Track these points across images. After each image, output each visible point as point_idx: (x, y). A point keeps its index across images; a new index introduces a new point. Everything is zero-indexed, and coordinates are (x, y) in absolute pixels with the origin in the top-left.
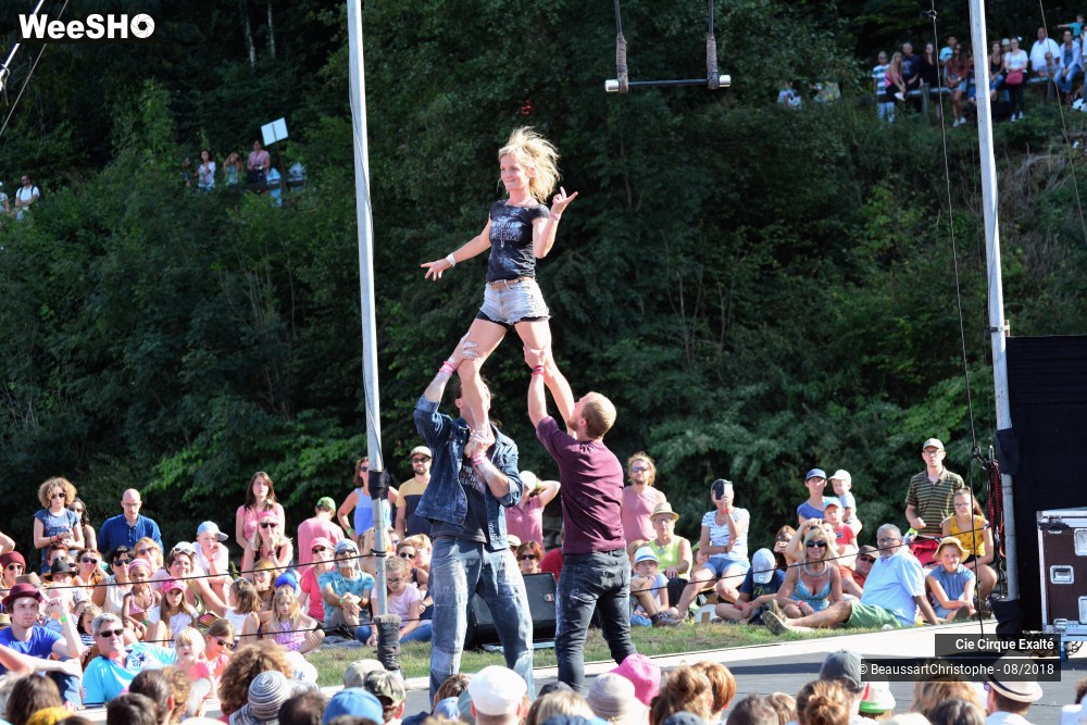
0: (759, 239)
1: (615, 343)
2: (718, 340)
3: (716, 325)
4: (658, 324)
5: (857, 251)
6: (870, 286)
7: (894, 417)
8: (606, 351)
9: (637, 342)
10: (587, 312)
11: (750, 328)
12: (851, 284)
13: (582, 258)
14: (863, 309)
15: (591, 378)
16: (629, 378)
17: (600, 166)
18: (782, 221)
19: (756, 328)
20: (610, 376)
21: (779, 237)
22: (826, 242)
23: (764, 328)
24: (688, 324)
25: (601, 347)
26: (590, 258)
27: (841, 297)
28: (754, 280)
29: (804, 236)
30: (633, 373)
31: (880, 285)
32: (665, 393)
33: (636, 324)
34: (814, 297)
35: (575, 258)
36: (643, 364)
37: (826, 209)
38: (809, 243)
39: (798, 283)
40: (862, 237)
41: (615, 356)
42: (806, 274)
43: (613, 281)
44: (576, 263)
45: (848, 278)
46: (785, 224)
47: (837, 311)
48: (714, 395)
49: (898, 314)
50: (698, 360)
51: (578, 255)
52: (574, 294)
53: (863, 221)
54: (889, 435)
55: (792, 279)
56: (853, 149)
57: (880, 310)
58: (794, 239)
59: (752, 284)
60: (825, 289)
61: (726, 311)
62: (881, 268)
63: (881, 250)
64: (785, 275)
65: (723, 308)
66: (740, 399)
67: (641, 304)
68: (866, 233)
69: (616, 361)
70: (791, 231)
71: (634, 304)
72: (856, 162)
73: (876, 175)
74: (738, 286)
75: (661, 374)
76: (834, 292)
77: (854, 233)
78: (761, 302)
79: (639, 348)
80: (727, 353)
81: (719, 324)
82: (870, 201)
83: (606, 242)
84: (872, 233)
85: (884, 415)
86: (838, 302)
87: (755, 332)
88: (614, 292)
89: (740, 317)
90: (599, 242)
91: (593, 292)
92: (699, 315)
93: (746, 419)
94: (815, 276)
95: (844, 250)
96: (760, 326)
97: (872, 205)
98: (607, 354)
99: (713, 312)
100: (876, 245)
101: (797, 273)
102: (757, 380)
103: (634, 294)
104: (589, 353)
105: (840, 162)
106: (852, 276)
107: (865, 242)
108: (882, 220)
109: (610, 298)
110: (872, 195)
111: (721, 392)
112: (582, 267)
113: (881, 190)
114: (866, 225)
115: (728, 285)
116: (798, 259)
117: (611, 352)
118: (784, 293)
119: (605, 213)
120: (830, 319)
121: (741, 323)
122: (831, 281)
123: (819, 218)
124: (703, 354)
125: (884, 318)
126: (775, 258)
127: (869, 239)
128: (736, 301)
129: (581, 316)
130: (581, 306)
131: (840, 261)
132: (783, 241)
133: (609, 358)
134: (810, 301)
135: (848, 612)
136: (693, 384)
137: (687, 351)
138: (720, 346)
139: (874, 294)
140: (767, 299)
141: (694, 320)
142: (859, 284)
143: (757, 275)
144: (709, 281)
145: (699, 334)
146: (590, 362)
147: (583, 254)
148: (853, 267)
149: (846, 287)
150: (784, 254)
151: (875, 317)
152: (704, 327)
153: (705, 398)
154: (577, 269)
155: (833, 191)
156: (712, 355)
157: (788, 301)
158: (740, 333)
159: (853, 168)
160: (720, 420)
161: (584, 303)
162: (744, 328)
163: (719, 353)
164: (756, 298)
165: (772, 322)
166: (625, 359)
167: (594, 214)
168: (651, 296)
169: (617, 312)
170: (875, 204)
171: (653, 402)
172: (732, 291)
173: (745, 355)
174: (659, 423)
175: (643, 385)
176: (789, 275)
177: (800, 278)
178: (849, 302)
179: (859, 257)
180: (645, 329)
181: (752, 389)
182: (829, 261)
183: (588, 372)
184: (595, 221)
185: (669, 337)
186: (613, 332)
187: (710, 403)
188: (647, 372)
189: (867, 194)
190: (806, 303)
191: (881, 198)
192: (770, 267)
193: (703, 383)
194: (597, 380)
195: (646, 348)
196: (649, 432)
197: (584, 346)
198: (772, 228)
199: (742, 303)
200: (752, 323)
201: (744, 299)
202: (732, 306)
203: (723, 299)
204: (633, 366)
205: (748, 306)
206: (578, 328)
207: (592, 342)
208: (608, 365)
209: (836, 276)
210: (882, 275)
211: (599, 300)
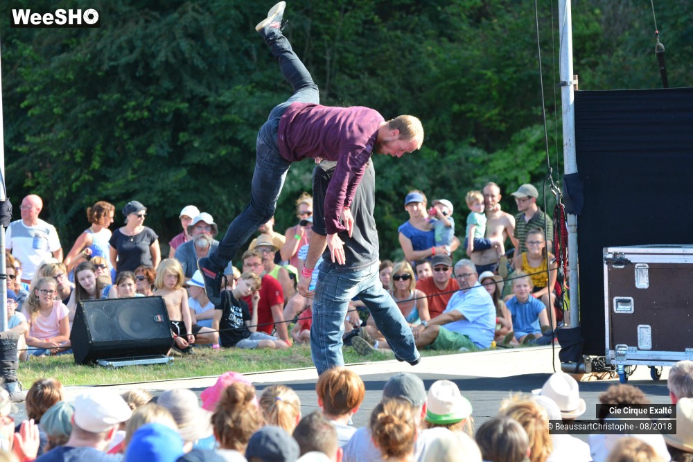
1: (229, 88)
2: (323, 88)
3: (321, 74)
4: (268, 72)
5: (451, 9)
6: (461, 41)
7: (480, 160)
8: (220, 95)
9: (249, 88)
10: (204, 59)
11: (352, 77)
12: (444, 40)
13: (201, 10)
14: (455, 62)
15: (207, 120)
16: (241, 121)
19: (358, 77)
20: (226, 117)
23: (366, 79)
25: (216, 92)
26: (209, 10)
27: (435, 50)
28: (357, 34)
30: (246, 116)
33: (248, 72)
34: (411, 49)
35: (194, 9)
36: (255, 108)
39: (397, 37)
41: (229, 101)
42: (404, 29)
43: (229, 32)
44: (195, 15)
45: (442, 34)
47: (431, 63)
49: (486, 67)
51: (197, 7)
52: (193, 43)
54: (475, 176)
55: (392, 33)
57: (470, 63)
59: (355, 38)
60: (421, 43)
61: (331, 62)
62: (472, 25)
63: (472, 8)
64: (385, 30)
65: (328, 58)
67: (254, 53)
69: (230, 105)
71: (247, 53)
74: (343, 39)
76: (429, 47)
78: (363, 54)
79: (251, 93)
80: (331, 100)
81: (324, 73)
85: (471, 159)
86: (432, 55)
87: (357, 81)
88: (230, 42)
89: (343, 67)
91: (211, 40)
94: (413, 31)
95: (439, 9)
96: (361, 76)
98: (222, 99)
99: (319, 62)
101: (396, 27)
103: (248, 44)
104: (205, 97)
106: (446, 32)
109: (225, 46)
112: (200, 17)
115: (333, 38)
116: (397, 14)
117: (226, 97)
118: (384, 46)
120: (424, 71)
121: (344, 73)
122: (426, 36)
125: (473, 71)
126: (376, 14)
128: (340, 53)
129: (199, 63)
130: (199, 53)
131: (435, 18)
133: (224, 102)
134: (407, 53)
135: (434, 336)
138: (324, 94)
139: (466, 49)
140: (368, 52)
142: (451, 40)
143: (360, 29)
144: (316, 33)
146: (207, 105)
147: (202, 6)
148: (446, 23)
149: (440, 42)
150: (384, 11)
151: (465, 70)
154: (196, 20)
157: (387, 54)
158: (343, 81)
161: (202, 51)
162: (346, 77)
163: (324, 99)
164: (359, 50)
165: (372, 73)
166: (238, 103)
169: (232, 60)
172: (338, 44)
176: (389, 29)
177: (399, 33)
178: (442, 56)
179: (452, 15)
180: (257, 76)
182: (425, 18)
183: (205, 114)
185: (279, 84)
186: (227, 78)
190: (403, 56)
192: (371, 22)
194: (212, 122)
195: (258, 94)
197: (201, 90)
199: (346, 54)
200: (355, 73)
201: (347, 51)
202: (337, 57)
203: (328, 51)
204: (246, 110)
205: (351, 57)
206: (196, 74)
207: (209, 87)
208: (222, 108)
209: (431, 32)
210: (472, 32)
211: (215, 49)
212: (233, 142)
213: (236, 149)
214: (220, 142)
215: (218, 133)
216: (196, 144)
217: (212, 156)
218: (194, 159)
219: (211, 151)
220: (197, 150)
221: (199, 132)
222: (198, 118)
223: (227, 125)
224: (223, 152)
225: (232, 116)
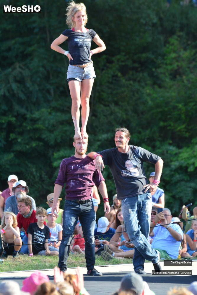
0: (112, 62)
1: (38, 110)
4: (60, 102)
5: (160, 70)
6: (165, 88)
7: (174, 153)
9: (49, 110)
10: (25, 94)
11: (105, 105)
12: (156, 87)
13: (23, 67)
14: (161, 99)
15: (26, 127)
16: (44, 128)
17: (34, 22)
18: (124, 54)
19: (108, 106)
20: (36, 126)
21: (122, 61)
22: (144, 65)
23: (113, 107)
25: (31, 112)
26: (28, 67)
27: (151, 92)
28: (108, 82)
29: (134, 62)
30: (47, 125)
31: (171, 87)
32: (62, 137)
33: (48, 101)
34: (138, 91)
35: (20, 67)
36: (52, 121)
37: (145, 49)
38: (136, 65)
39: (130, 84)
40: (162, 63)
41: (38, 117)
42: (134, 80)
43: (38, 80)
44: (20, 70)
45: (155, 83)
46: (125, 55)
47: (149, 99)
49: (178, 102)
51: (21, 66)
52: (19, 85)
53: (164, 56)
54: (171, 161)
55: (128, 83)
56: (161, 19)
57: (170, 100)
58: (129, 63)
59: (107, 84)
60: (143, 88)
62: (171, 79)
63: (172, 70)
64: (124, 81)
66: (99, 140)
67: (52, 91)
68: (165, 62)
69: (38, 119)
70: (128, 59)
71: (48, 91)
72: (162, 25)
73: (172, 33)
75: (61, 126)
76: (148, 90)
77: (159, 61)
78: (111, 93)
79: (50, 113)
82: (167, 45)
83: (36, 60)
84: (168, 62)
85: (169, 152)
86: (149, 95)
87: (108, 108)
88: (39, 85)
89: (101, 100)
90: (32, 59)
91: (29, 84)
94: (139, 81)
95: (154, 70)
96: (110, 105)
97: (168, 48)
98: (34, 116)
100: (169, 67)
101: (130, 79)
102: (108, 132)
103: (48, 86)
104: (25, 115)
105: (154, 25)
106: (157, 82)
107: (164, 66)
108: (173, 55)
109: (37, 88)
110: (169, 43)
112: (23, 72)
113: (174, 40)
114: (165, 58)
116: (131, 72)
117: (36, 115)
118: (123, 89)
119: (36, 45)
120: (145, 103)
121: (101, 103)
122: (146, 85)
123: (142, 52)
125: (172, 104)
126: (119, 72)
127: (166, 64)
128: (99, 92)
129: (22, 96)
130: (22, 91)
131: (151, 75)
132: (123, 64)
133: (35, 118)
134: (136, 94)
139: (168, 92)
140: (114, 92)
142: (160, 86)
143: (110, 80)
146: (25, 119)
147: (25, 65)
148: (157, 78)
149: (154, 88)
150: (124, 70)
151: (167, 103)
154: (21, 73)
155: (150, 40)
157: (125, 93)
158: (100, 108)
159: (160, 29)
161: (24, 90)
162: (102, 106)
164: (109, 91)
165: (116, 104)
166: (43, 118)
167: (30, 46)
168: (58, 88)
169: (40, 95)
170: (170, 47)
171: (56, 140)
173: (102, 119)
174: (59, 151)
175: (51, 131)
176: (126, 80)
177: (131, 82)
178: (155, 95)
179: (161, 73)
180: (54, 104)
181: (104, 136)
182: (146, 74)
183: (24, 124)
184: (31, 49)
185: (65, 109)
186: (37, 105)
188: (53, 125)
189: (166, 42)
190: (134, 95)
191: (173, 44)
192: (117, 76)
194: (28, 128)
195: (54, 114)
196: (53, 155)
197: (23, 111)
198: (118, 57)
199: (102, 93)
200: (107, 103)
201: (103, 91)
202: (97, 94)
204: (47, 122)
205: (105, 95)
206: (20, 102)
207: (27, 109)
208: (34, 121)
209: (149, 82)
210: (172, 83)
211: (31, 89)
212: (40, 139)
213: (41, 144)
214: (32, 139)
215: (32, 135)
216: (19, 140)
217: (28, 147)
218: (18, 148)
219: (27, 144)
220: (20, 143)
221: (21, 134)
222: (21, 126)
223: (36, 130)
224: (34, 145)
225: (39, 125)
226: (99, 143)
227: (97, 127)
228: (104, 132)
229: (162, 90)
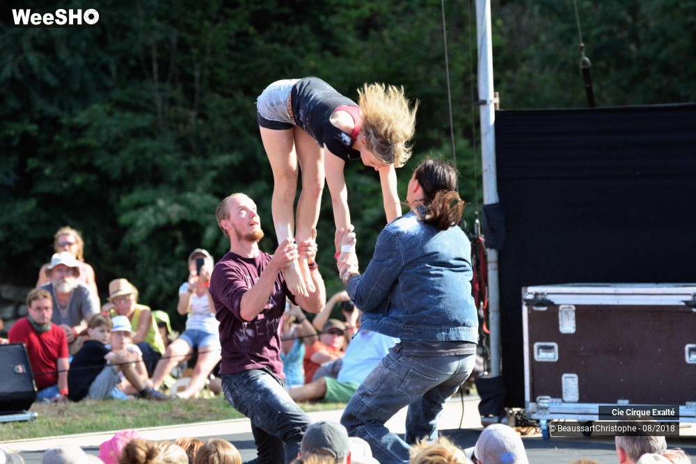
0: (235, 5)
1: (84, 108)
2: (192, 108)
3: (190, 93)
4: (130, 90)
5: (335, 19)
6: (347, 55)
7: (369, 190)
8: (75, 115)
9: (108, 107)
10: (56, 75)
11: (225, 95)
12: (328, 54)
15: (60, 144)
16: (99, 145)
19: (230, 96)
20: (81, 141)
23: (240, 98)
24: (161, 90)
25: (70, 111)
27: (318, 65)
28: (230, 47)
30: (104, 139)
31: (359, 53)
32: (136, 163)
33: (106, 90)
34: (290, 64)
36: (115, 131)
38: (286, 10)
39: (275, 50)
41: (84, 122)
42: (283, 42)
43: (84, 44)
45: (325, 47)
48: (186, 163)
50: (171, 129)
52: (43, 56)
54: (364, 207)
55: (270, 47)
59: (227, 51)
60: (302, 56)
61: (201, 79)
63: (359, 18)
64: (261, 43)
65: (197, 74)
66: (213, 168)
67: (113, 68)
69: (86, 127)
71: (105, 68)
74: (213, 53)
75: (133, 141)
76: (312, 61)
78: (236, 70)
79: (110, 114)
80: (201, 122)
81: (193, 91)
85: (359, 188)
87: (229, 100)
88: (86, 55)
89: (214, 84)
91: (63, 54)
92: (173, 81)
93: (219, 189)
94: (293, 44)
96: (235, 94)
98: (76, 120)
99: (187, 79)
100: (354, 13)
101: (274, 40)
102: (231, 149)
103: (105, 58)
104: (57, 118)
106: (330, 44)
109: (80, 61)
111: (195, 161)
115: (203, 51)
116: (275, 25)
117: (81, 117)
118: (260, 61)
121: (215, 91)
122: (308, 50)
124: (177, 121)
126: (251, 24)
127: (348, 7)
128: (210, 68)
129: (50, 79)
130: (49, 68)
131: (318, 31)
132: (259, 7)
133: (78, 123)
136: (165, 151)
137: (160, 117)
138: (193, 114)
139: (353, 64)
140: (243, 67)
141: (167, 86)
142: (336, 53)
143: (233, 42)
144: (183, 47)
145: (172, 102)
146: (59, 127)
148: (330, 35)
149: (323, 57)
152: (178, 93)
153: (177, 167)
156: (185, 122)
158: (214, 101)
160: (193, 190)
161: (53, 66)
162: (217, 96)
163: (192, 121)
164: (232, 65)
165: (247, 90)
166: (95, 124)
168: (124, 61)
169: (88, 76)
171: (124, 170)
172: (208, 59)
173: (219, 123)
174: (130, 191)
175: (113, 151)
176: (266, 42)
177: (277, 46)
178: (327, 72)
180: (117, 94)
181: (225, 159)
182: (306, 28)
183: (57, 138)
185: (142, 103)
186: (83, 97)
187: (182, 172)
188: (118, 139)
192: (246, 34)
193: (176, 151)
194: (66, 146)
195: (118, 114)
196: (119, 200)
197: (52, 110)
199: (217, 70)
200: (227, 91)
201: (218, 66)
202: (207, 72)
203: (198, 66)
204: (104, 132)
205: (222, 74)
206: (46, 91)
207: (61, 106)
208: (77, 130)
209: (314, 44)
210: (360, 45)
211: (69, 63)
212: (90, 168)
213: (93, 177)
214: (74, 169)
215: (73, 159)
216: (47, 171)
217: (65, 185)
218: (45, 187)
219: (65, 179)
220: (49, 178)
221: (50, 158)
222: (49, 141)
223: (83, 150)
224: (78, 180)
225: (88, 140)
226: (213, 174)
227: (208, 140)
228: (223, 150)
229: (341, 60)
